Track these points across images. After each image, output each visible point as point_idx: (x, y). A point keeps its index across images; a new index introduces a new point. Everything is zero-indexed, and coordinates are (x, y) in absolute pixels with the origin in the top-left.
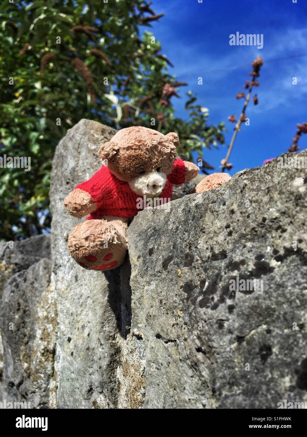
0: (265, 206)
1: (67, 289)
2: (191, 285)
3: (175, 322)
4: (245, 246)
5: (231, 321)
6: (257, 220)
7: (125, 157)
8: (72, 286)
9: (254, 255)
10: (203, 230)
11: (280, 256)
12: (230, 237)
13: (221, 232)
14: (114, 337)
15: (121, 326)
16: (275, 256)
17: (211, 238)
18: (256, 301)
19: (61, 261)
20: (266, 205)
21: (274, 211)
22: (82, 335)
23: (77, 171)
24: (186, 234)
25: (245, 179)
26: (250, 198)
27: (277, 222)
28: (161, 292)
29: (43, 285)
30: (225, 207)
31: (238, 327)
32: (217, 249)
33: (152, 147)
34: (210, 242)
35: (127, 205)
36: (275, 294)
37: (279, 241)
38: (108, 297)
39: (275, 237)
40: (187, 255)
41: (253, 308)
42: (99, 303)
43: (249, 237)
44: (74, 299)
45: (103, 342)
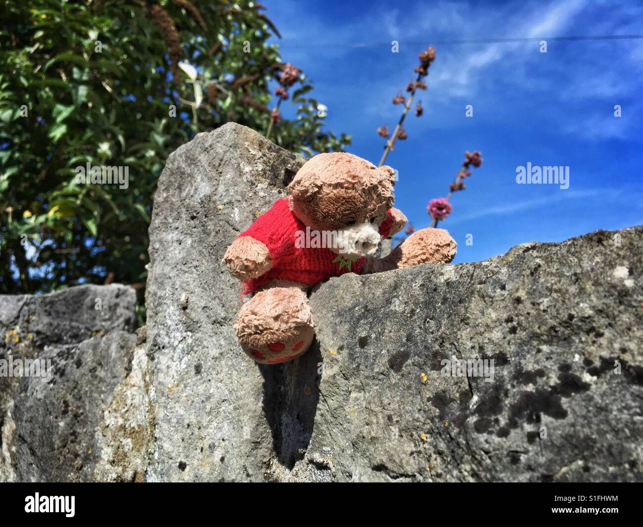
0: (572, 298)
1: (177, 386)
2: (445, 396)
3: (414, 449)
4: (539, 351)
5: (531, 454)
6: (559, 316)
7: (330, 198)
8: (189, 381)
9: (556, 364)
10: (465, 321)
11: (595, 368)
12: (513, 335)
13: (497, 327)
14: (269, 464)
15: (280, 447)
16: (587, 368)
17: (481, 334)
18: (572, 429)
19: (167, 340)
20: (574, 298)
21: (587, 308)
22: (209, 460)
23: (214, 202)
24: (432, 322)
25: (537, 257)
26: (549, 285)
27: (589, 322)
28: (389, 404)
29: (117, 374)
30: (505, 293)
31: (545, 463)
32: (490, 349)
33: (370, 187)
34: (480, 339)
35: (312, 266)
36: (595, 420)
37: (593, 348)
38: (263, 402)
39: (586, 342)
40: (436, 354)
41: (567, 438)
42: (249, 411)
43: (545, 337)
44: (193, 402)
45: (251, 472)
